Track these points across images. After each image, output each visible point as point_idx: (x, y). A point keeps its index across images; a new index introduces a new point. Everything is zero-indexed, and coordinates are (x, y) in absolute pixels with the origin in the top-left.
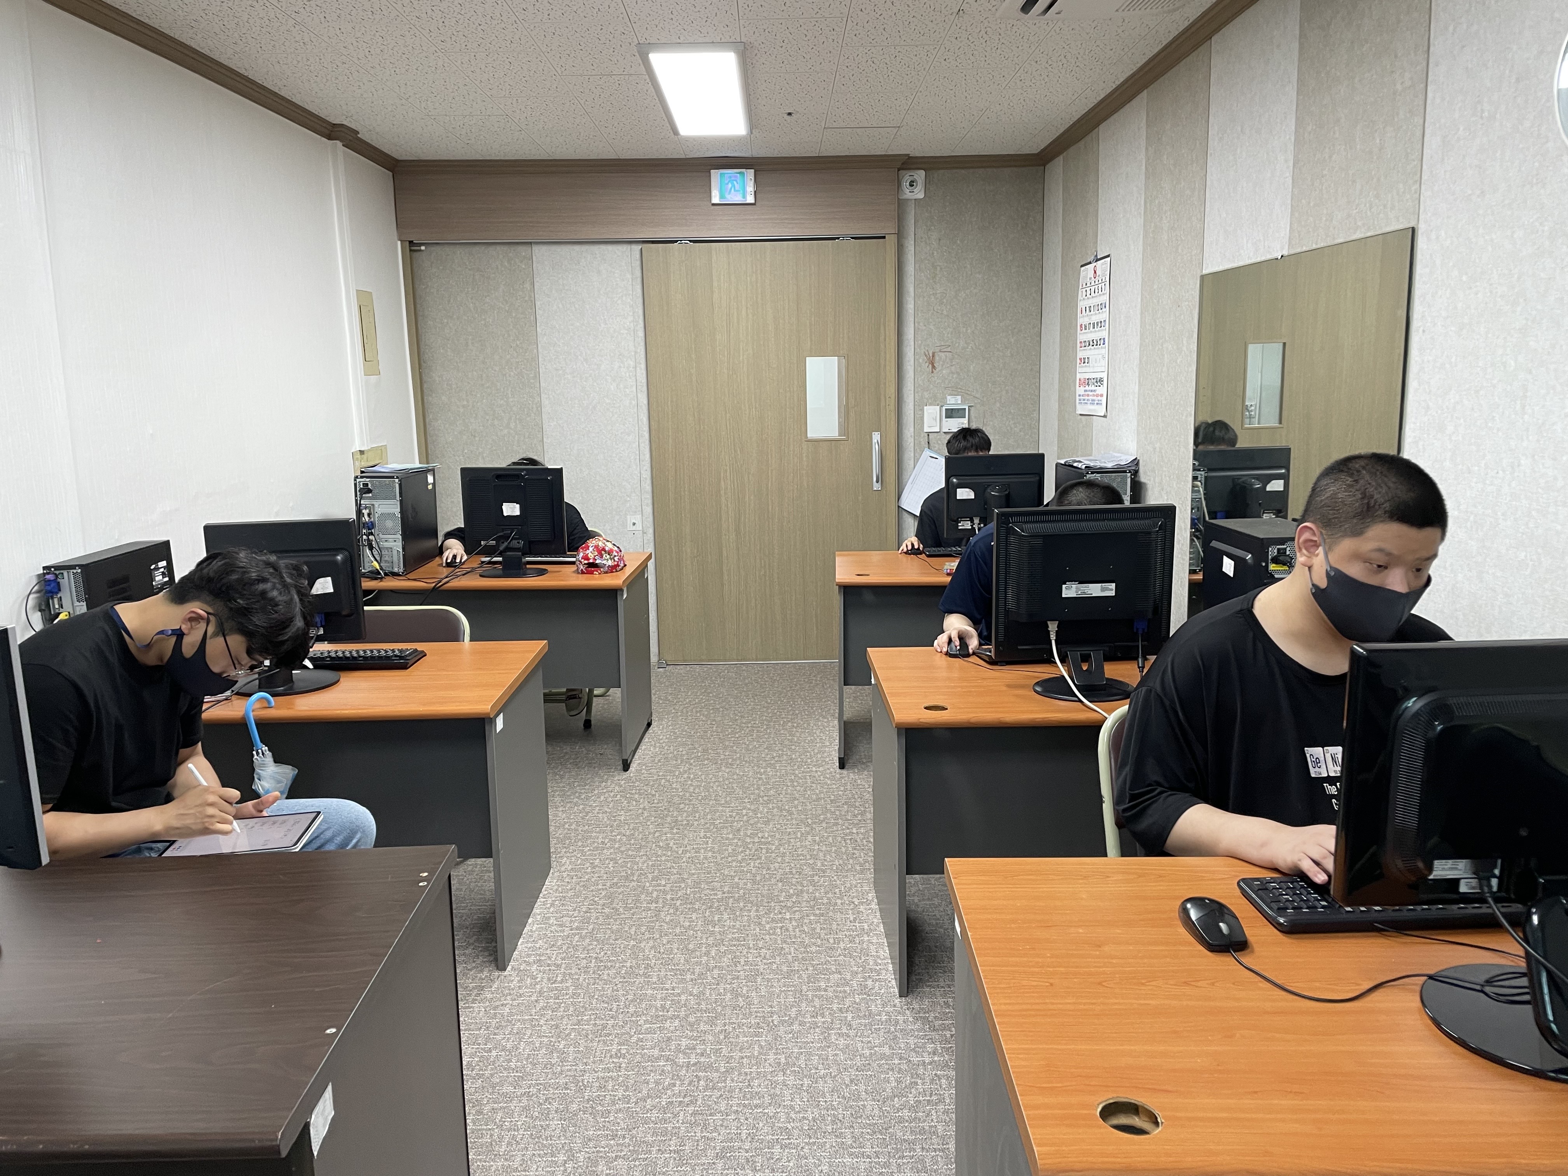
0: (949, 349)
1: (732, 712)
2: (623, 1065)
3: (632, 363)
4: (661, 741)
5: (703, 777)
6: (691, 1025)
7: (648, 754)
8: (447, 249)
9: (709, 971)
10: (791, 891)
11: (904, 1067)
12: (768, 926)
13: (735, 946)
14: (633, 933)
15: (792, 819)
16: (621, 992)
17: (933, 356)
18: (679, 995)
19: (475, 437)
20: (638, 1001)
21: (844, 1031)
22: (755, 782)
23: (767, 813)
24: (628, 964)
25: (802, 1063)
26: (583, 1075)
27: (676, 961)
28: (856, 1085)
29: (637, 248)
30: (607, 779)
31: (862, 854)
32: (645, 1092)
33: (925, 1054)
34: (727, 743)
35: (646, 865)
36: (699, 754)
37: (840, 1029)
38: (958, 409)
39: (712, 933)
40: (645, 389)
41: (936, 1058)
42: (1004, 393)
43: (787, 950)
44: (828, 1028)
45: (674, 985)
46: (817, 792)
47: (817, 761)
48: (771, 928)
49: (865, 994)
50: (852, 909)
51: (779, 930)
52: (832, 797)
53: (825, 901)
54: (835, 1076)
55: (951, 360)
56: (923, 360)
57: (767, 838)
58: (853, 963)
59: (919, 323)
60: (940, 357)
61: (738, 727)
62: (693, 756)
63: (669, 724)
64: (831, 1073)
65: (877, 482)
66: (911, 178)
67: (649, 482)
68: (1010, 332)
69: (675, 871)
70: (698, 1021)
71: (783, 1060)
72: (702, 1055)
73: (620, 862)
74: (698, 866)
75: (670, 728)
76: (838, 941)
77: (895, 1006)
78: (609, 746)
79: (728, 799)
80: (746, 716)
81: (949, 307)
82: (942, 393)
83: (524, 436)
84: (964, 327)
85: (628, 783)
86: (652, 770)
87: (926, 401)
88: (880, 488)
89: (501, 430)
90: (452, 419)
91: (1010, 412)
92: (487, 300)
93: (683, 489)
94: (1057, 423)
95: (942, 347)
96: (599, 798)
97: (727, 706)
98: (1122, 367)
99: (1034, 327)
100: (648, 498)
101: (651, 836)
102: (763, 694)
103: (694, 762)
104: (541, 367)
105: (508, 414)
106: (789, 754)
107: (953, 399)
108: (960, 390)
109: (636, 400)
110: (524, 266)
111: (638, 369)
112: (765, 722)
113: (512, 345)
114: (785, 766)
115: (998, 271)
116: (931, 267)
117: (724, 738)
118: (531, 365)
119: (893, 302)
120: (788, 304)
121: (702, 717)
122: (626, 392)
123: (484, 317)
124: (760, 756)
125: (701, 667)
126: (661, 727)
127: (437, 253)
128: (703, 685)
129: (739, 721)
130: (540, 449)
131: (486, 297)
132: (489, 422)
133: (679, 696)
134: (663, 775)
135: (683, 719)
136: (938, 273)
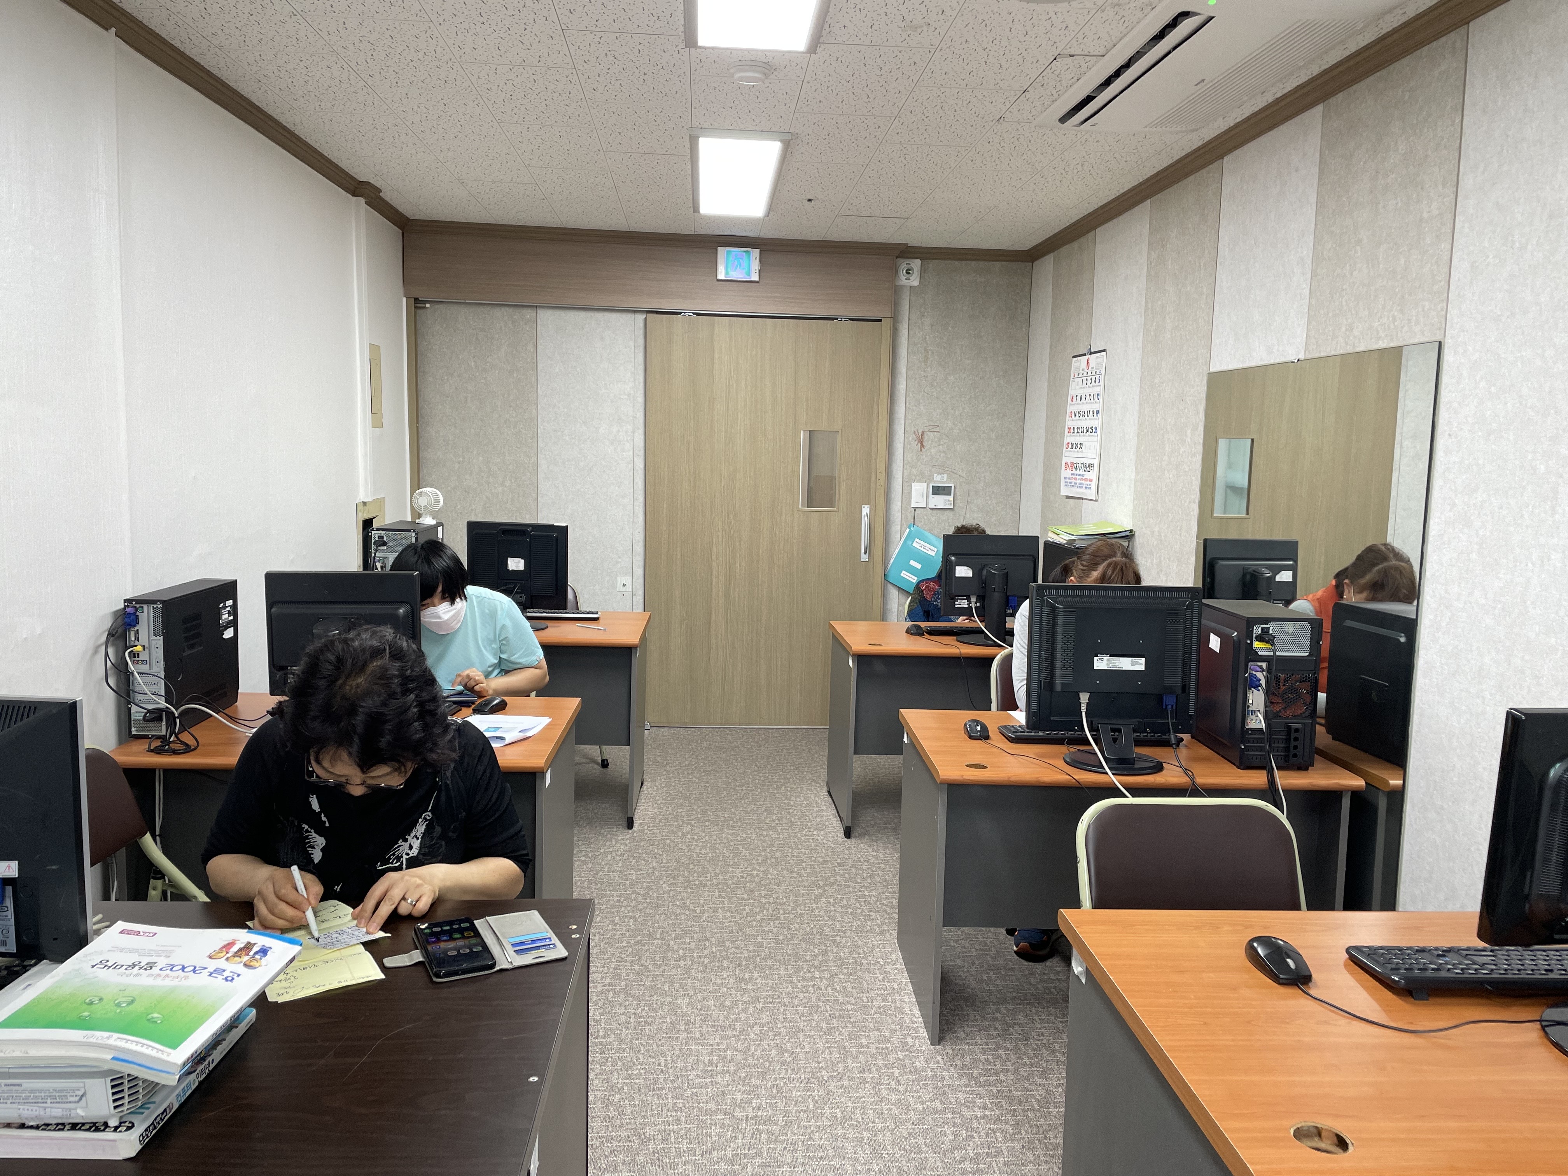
0: (937, 429)
1: (724, 775)
2: (682, 1118)
3: (630, 428)
4: (658, 802)
5: (707, 838)
6: (743, 1079)
7: (647, 815)
8: (453, 308)
9: (750, 1026)
10: (816, 951)
11: (958, 1121)
12: (799, 985)
13: (771, 1003)
14: (667, 989)
15: (803, 881)
16: (666, 1047)
17: (922, 435)
18: (724, 1050)
19: (468, 493)
20: (685, 1056)
21: (894, 1086)
22: (759, 844)
23: (778, 874)
24: (669, 1021)
25: (858, 1115)
26: (644, 1128)
27: (715, 1017)
28: (915, 1138)
29: (640, 318)
30: (611, 838)
31: (878, 916)
32: (709, 1144)
33: (976, 1109)
34: (725, 805)
35: (666, 923)
36: (699, 816)
37: (889, 1084)
38: (944, 487)
39: (746, 991)
40: (642, 453)
41: (987, 1113)
42: (988, 472)
43: (823, 1008)
44: (878, 1084)
45: (717, 1040)
46: (823, 854)
47: (817, 825)
48: (803, 987)
49: (907, 1050)
50: (878, 969)
51: (811, 989)
52: (839, 860)
53: (851, 961)
54: (893, 1130)
55: (939, 440)
56: (913, 439)
57: (782, 899)
58: (890, 1021)
59: (910, 404)
60: (929, 437)
61: (732, 790)
62: (693, 817)
63: (663, 785)
64: (888, 1127)
65: (865, 553)
66: (908, 266)
67: (641, 544)
68: (995, 416)
69: (697, 930)
70: (749, 1075)
71: (839, 1115)
72: (759, 1108)
73: (639, 920)
74: (719, 925)
75: (665, 789)
76: (871, 999)
77: (938, 1062)
78: (607, 805)
79: (736, 860)
80: (738, 779)
81: (939, 389)
82: (930, 471)
83: (519, 495)
84: (952, 409)
85: (633, 842)
86: (655, 831)
87: (913, 477)
88: (867, 560)
89: (496, 488)
90: (447, 474)
91: (993, 492)
92: (489, 360)
93: (675, 553)
94: (1039, 505)
95: (931, 427)
96: (607, 856)
97: (718, 769)
98: (1117, 454)
99: (1018, 413)
100: (639, 560)
101: (666, 895)
102: (751, 758)
103: (695, 823)
104: (540, 428)
105: (503, 473)
106: (788, 817)
107: (940, 477)
108: (946, 469)
109: (632, 464)
110: (527, 329)
111: (636, 434)
112: (759, 785)
113: (512, 404)
114: (787, 829)
115: (986, 358)
116: (923, 351)
117: (721, 801)
118: (529, 425)
119: (886, 382)
120: (786, 379)
121: (694, 779)
122: (622, 455)
123: (485, 376)
124: (760, 819)
125: (684, 730)
126: (656, 788)
127: (442, 312)
128: (690, 747)
129: (732, 784)
130: (534, 508)
131: (488, 356)
132: (484, 480)
133: (668, 758)
134: (667, 836)
135: (676, 780)
136: (929, 357)
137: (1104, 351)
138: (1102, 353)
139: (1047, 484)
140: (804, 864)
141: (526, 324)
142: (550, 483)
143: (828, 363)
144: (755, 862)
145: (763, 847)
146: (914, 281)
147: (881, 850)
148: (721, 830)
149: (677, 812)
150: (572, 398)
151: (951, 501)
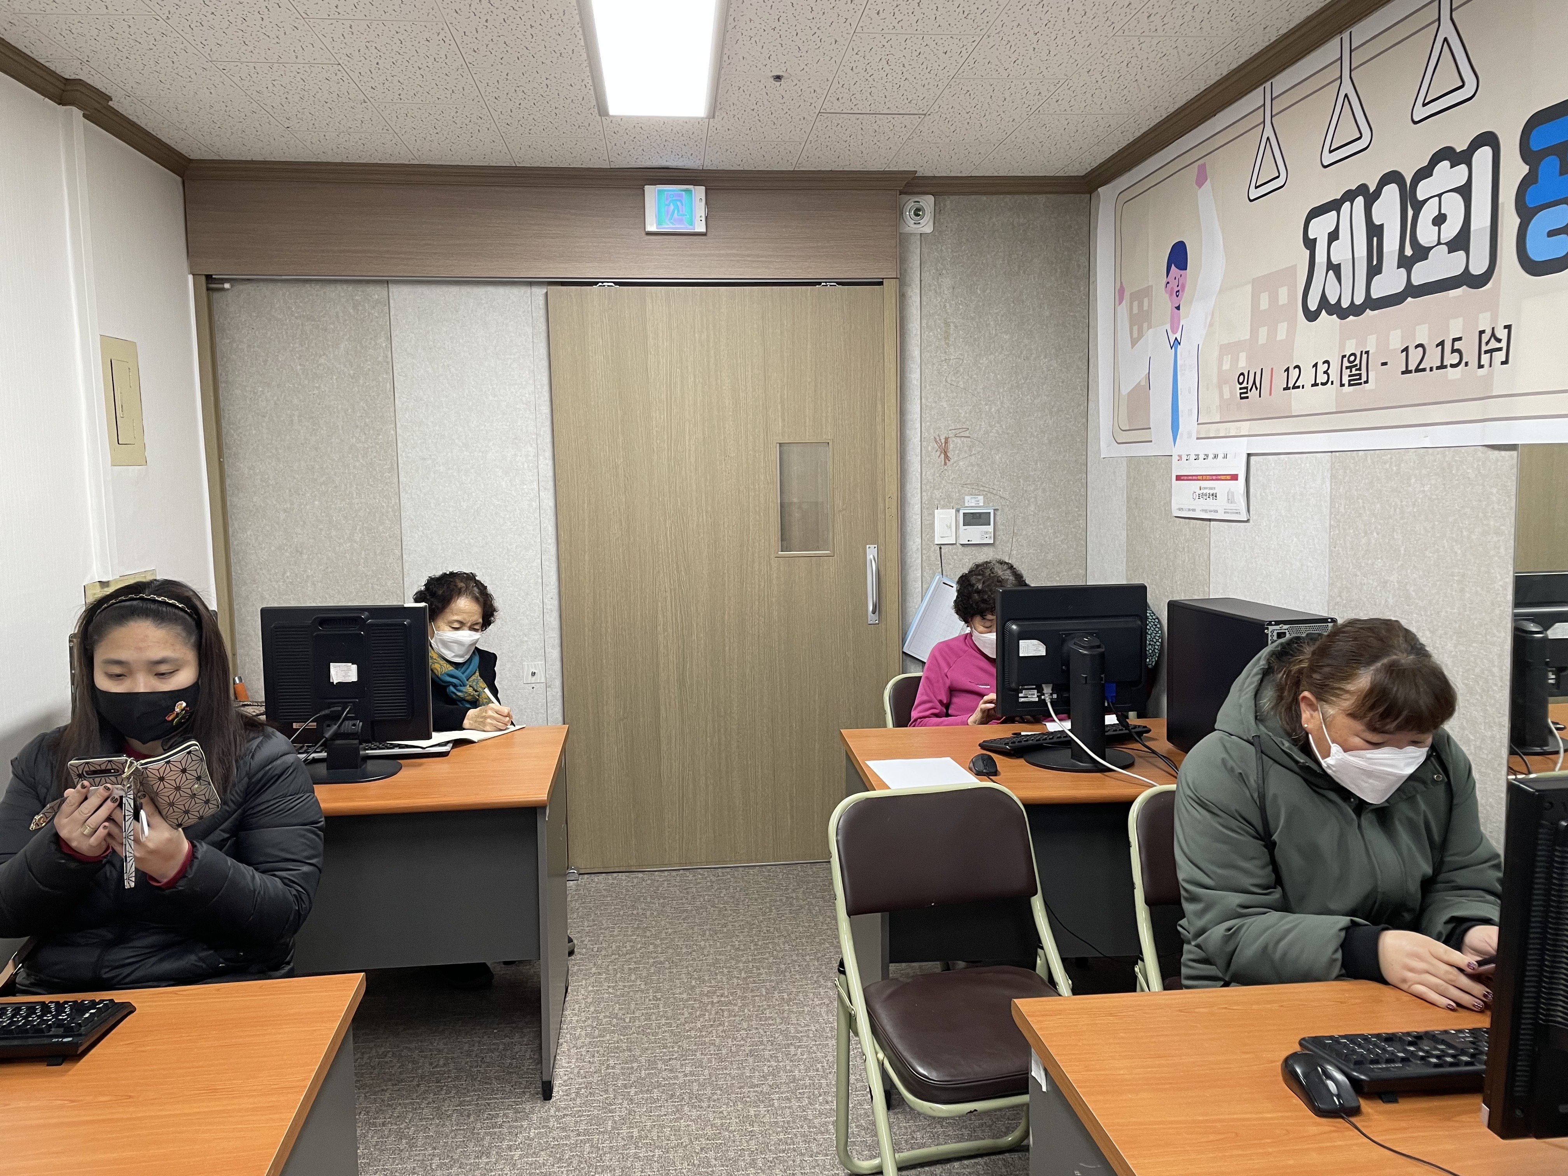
0: (967, 434)
1: (685, 970)
3: (532, 450)
8: (265, 289)
17: (946, 442)
19: (301, 553)
29: (539, 292)
34: (685, 1044)
38: (979, 514)
40: (550, 485)
42: (1040, 492)
55: (970, 449)
56: (933, 448)
59: (927, 399)
60: (955, 444)
62: (633, 1078)
63: (589, 1000)
65: (874, 612)
66: (917, 205)
67: (555, 614)
68: (1047, 411)
80: (707, 978)
81: (966, 377)
82: (959, 492)
83: (375, 553)
84: (986, 404)
85: (527, 1155)
87: (936, 502)
88: (877, 621)
89: (340, 544)
90: (268, 528)
91: (1049, 518)
92: (322, 361)
93: (603, 625)
94: (1124, 533)
95: (957, 431)
97: (675, 958)
99: (1079, 406)
100: (553, 637)
102: (725, 930)
103: (636, 1093)
104: (401, 455)
105: (351, 522)
106: (788, 1068)
107: (973, 500)
108: (982, 488)
109: (538, 502)
110: (376, 314)
111: (541, 458)
112: (739, 991)
113: (358, 423)
114: (788, 1099)
115: (1031, 331)
116: (942, 325)
117: (679, 1032)
118: (386, 452)
119: (893, 370)
120: (752, 372)
121: (638, 983)
122: (523, 489)
123: (317, 385)
124: (742, 1074)
125: (628, 877)
126: (577, 1006)
127: (249, 294)
128: (635, 912)
129: (698, 990)
130: (398, 570)
131: (320, 356)
132: (323, 533)
133: (601, 938)
134: (586, 1132)
135: (609, 987)
136: (952, 332)
139: (1134, 503)
141: (374, 308)
142: (420, 533)
143: (809, 346)
146: (926, 226)
148: (678, 1110)
149: (607, 1068)
150: (446, 410)
151: (991, 533)
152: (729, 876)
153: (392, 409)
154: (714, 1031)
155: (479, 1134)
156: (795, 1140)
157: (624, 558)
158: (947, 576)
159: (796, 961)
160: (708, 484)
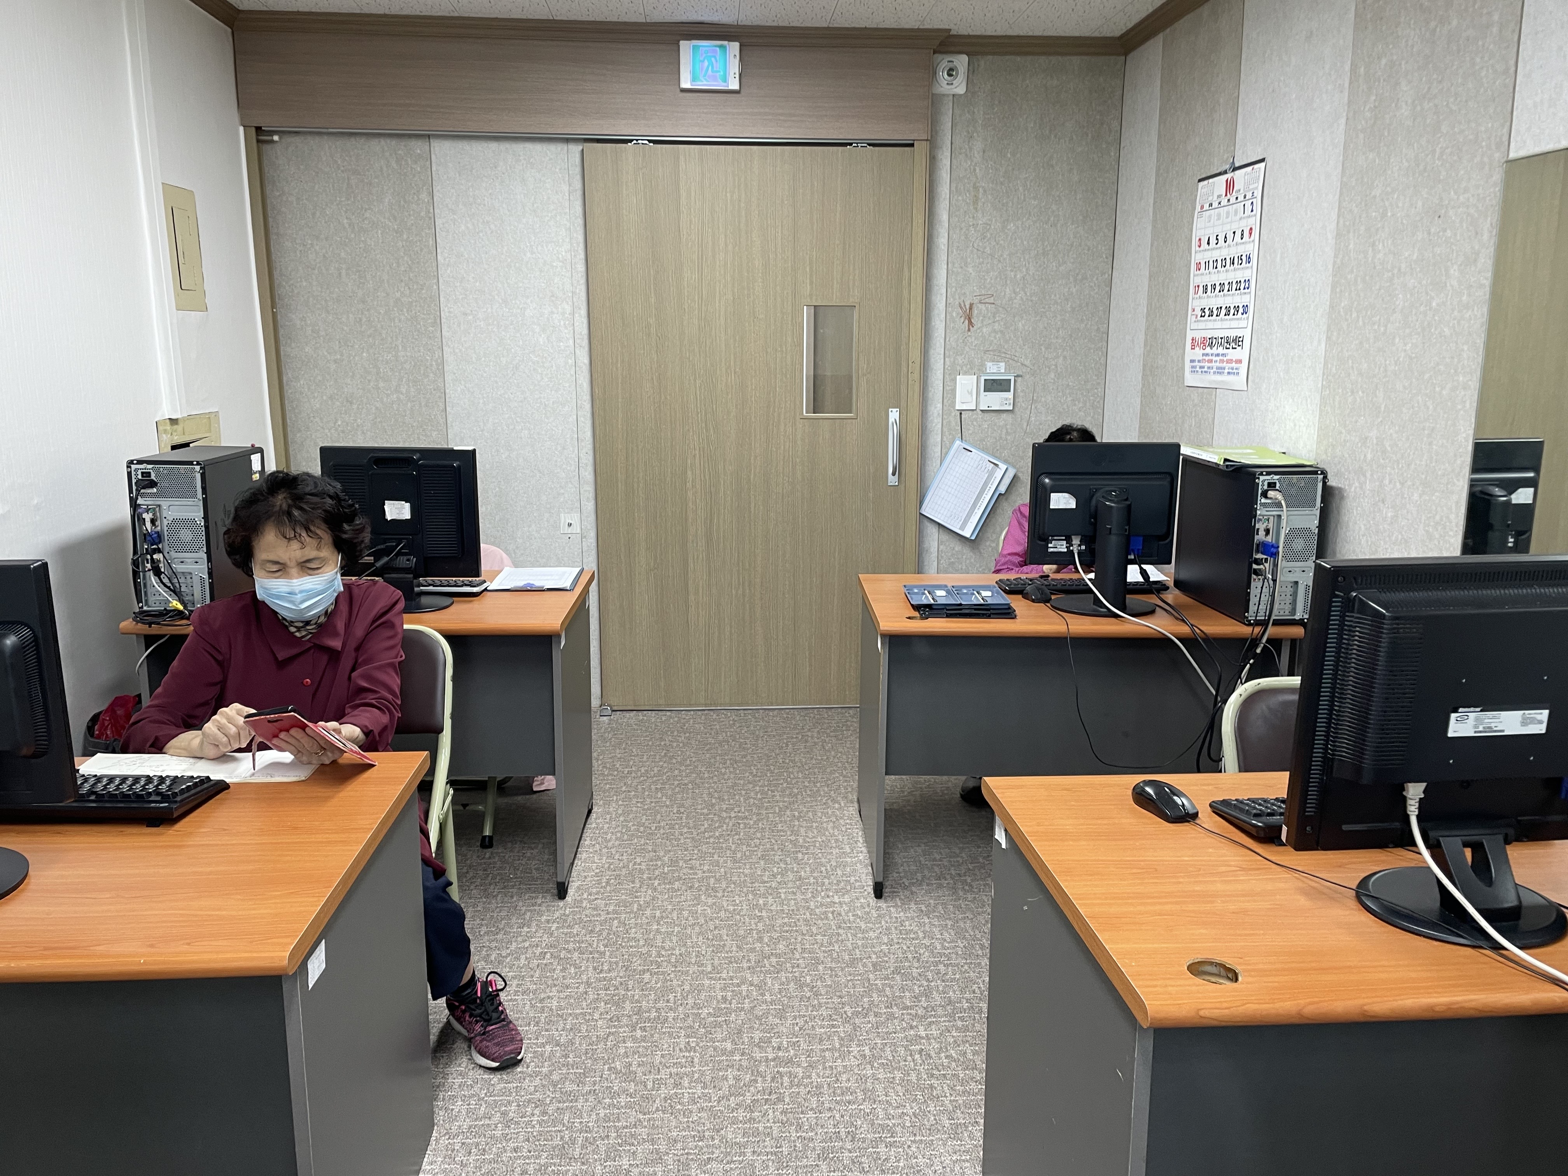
0: (991, 300)
1: (706, 791)
3: (568, 309)
4: (610, 844)
5: (675, 915)
7: (590, 869)
8: (313, 142)
15: (820, 1005)
17: (971, 309)
19: (351, 403)
22: (753, 926)
23: (780, 991)
29: (575, 149)
30: (531, 919)
34: (704, 848)
36: (666, 870)
38: (1001, 380)
40: (585, 343)
42: (1061, 358)
46: (850, 946)
47: (839, 882)
52: (874, 958)
55: (994, 315)
56: (958, 314)
59: (954, 264)
60: (980, 310)
61: (716, 818)
62: (657, 873)
63: (620, 812)
65: (894, 474)
66: (951, 65)
67: (590, 469)
68: (1071, 279)
75: (622, 819)
78: (535, 851)
79: (716, 962)
80: (726, 798)
81: (993, 243)
82: (982, 358)
83: (420, 404)
84: (1012, 271)
85: (563, 926)
86: (599, 901)
87: (958, 368)
88: (897, 484)
89: (388, 395)
90: (319, 378)
91: (1068, 385)
92: (367, 215)
93: (635, 480)
94: (1137, 401)
95: (983, 298)
96: (518, 959)
97: (698, 781)
98: (1285, 319)
99: (1103, 274)
100: (588, 490)
101: (601, 1046)
102: (744, 760)
103: (659, 884)
104: (444, 310)
105: (397, 374)
106: (795, 869)
107: (995, 367)
108: (1003, 355)
109: (573, 359)
110: (419, 169)
111: (577, 315)
112: (754, 809)
113: (403, 278)
114: (794, 893)
115: (1059, 196)
116: (971, 189)
117: (700, 839)
118: (429, 306)
119: (921, 234)
120: (782, 233)
121: (664, 799)
122: (560, 347)
123: (363, 239)
124: (754, 873)
125: (657, 714)
126: (608, 817)
127: (297, 147)
128: (662, 743)
129: (717, 807)
130: (442, 421)
131: (366, 210)
132: (372, 384)
133: (631, 763)
134: (615, 912)
135: (638, 802)
136: (980, 197)
137: (1263, 160)
138: (1256, 166)
139: (1149, 371)
140: (821, 967)
141: (416, 163)
142: (462, 387)
143: (839, 208)
144: (745, 965)
145: (759, 932)
146: (959, 87)
147: (936, 930)
148: (696, 898)
149: (635, 864)
150: (486, 267)
151: (1010, 399)
152: (750, 717)
153: (434, 264)
154: (731, 839)
155: (520, 910)
156: (798, 923)
157: (655, 416)
158: (966, 441)
159: (807, 787)
160: (737, 345)
